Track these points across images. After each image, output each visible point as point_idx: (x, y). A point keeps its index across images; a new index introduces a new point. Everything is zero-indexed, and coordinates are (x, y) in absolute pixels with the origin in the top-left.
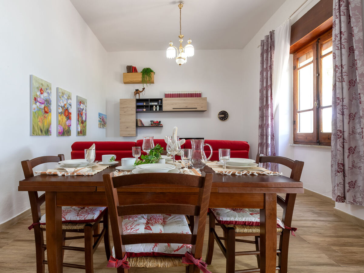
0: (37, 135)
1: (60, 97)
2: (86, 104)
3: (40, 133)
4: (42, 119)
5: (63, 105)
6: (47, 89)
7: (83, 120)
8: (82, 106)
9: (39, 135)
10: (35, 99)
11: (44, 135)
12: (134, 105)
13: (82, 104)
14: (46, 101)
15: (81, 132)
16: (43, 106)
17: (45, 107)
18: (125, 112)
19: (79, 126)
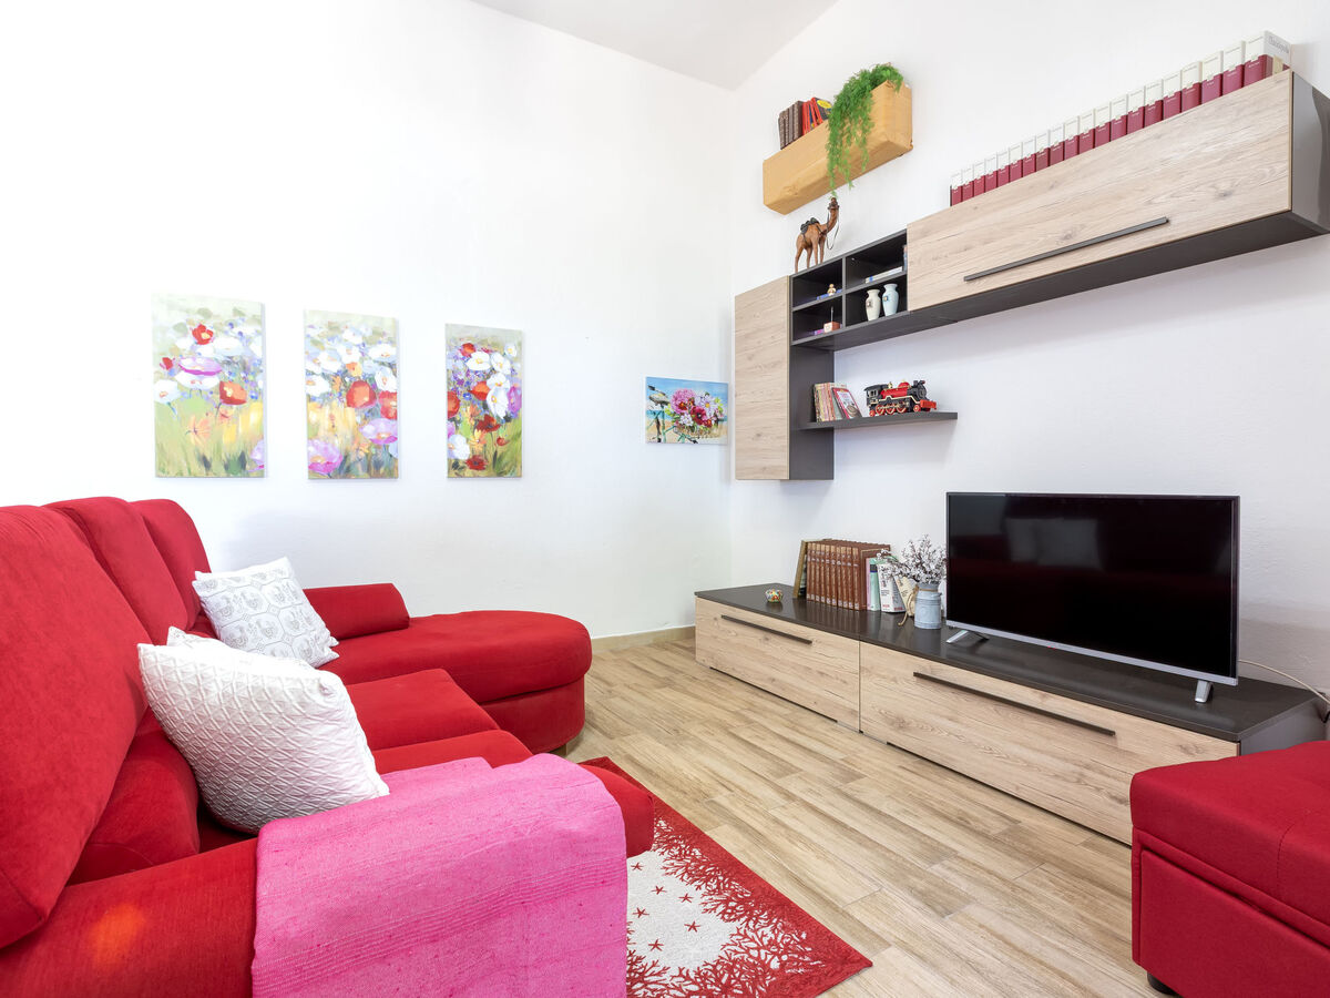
0: (180, 475)
1: (315, 343)
2: (512, 351)
3: (197, 467)
4: (206, 422)
5: (334, 367)
6: (231, 325)
7: (489, 419)
8: (478, 362)
9: (192, 475)
10: (168, 363)
11: (225, 475)
12: (780, 313)
13: (478, 355)
14: (229, 363)
15: (476, 463)
16: (211, 383)
17: (222, 385)
18: (750, 359)
19: (459, 440)
